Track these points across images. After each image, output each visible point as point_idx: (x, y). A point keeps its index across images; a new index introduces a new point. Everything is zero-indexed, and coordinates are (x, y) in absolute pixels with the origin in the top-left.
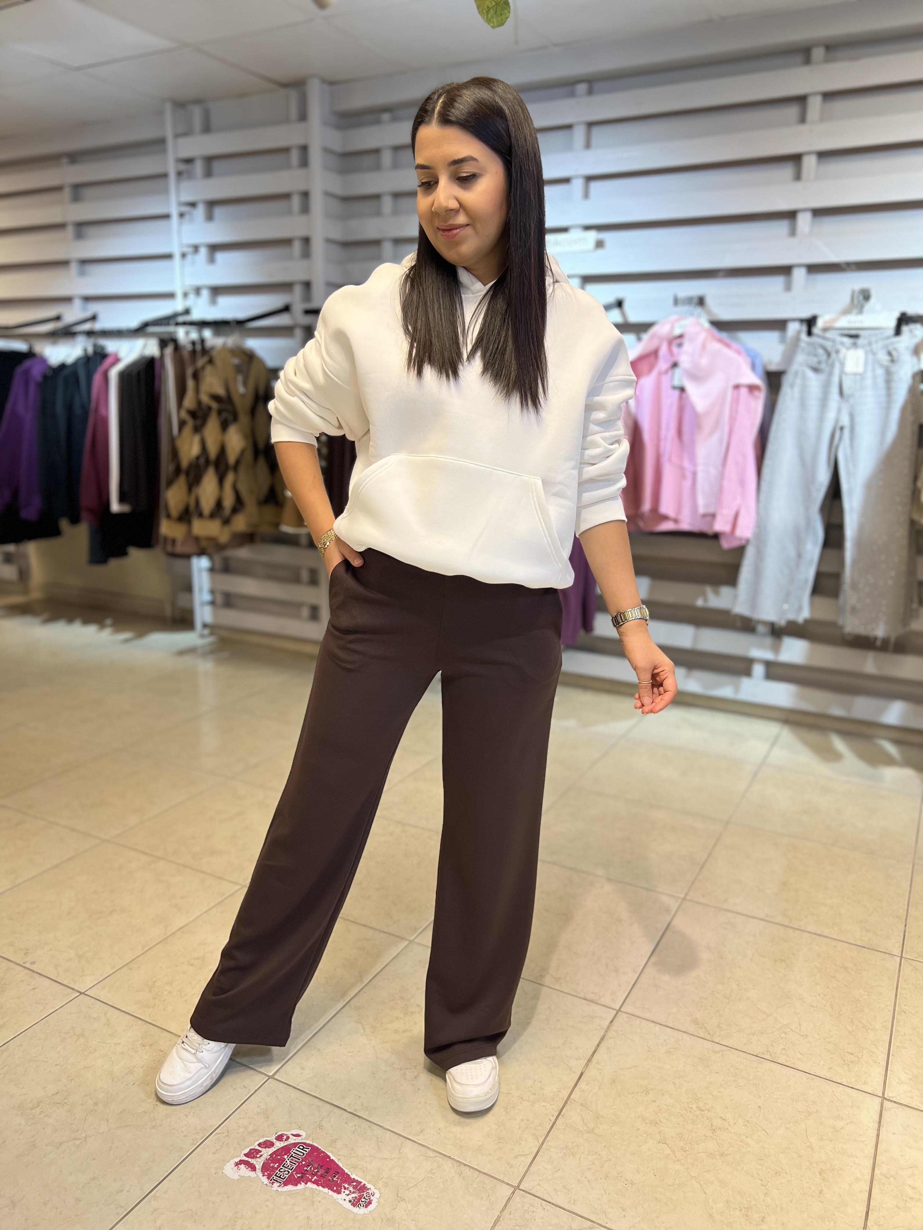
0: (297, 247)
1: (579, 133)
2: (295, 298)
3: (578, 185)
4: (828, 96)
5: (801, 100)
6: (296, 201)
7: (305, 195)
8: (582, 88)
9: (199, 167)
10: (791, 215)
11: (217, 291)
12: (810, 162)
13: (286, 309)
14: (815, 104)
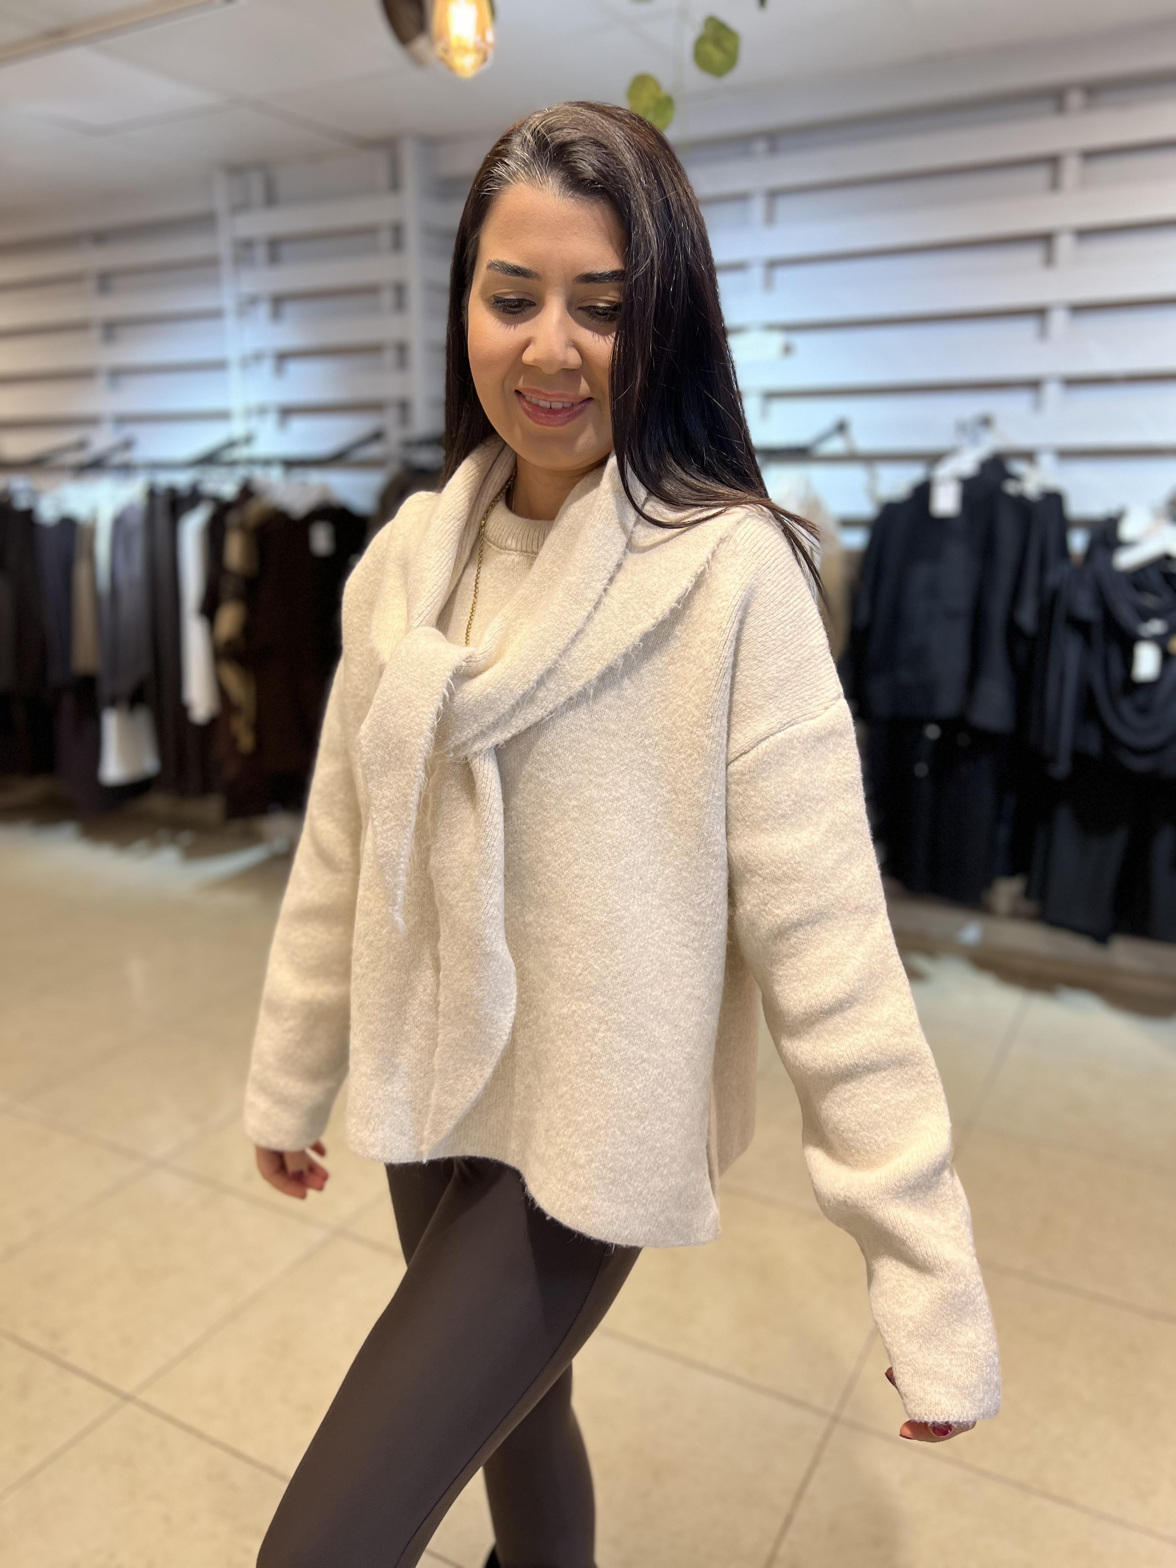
0: (389, 357)
1: (758, 207)
2: (389, 420)
3: (756, 274)
4: (1090, 155)
5: (1053, 161)
6: (387, 298)
7: (400, 290)
8: (760, 146)
9: (261, 252)
10: (1040, 313)
11: (287, 412)
12: (1065, 245)
13: (377, 436)
14: (1071, 168)
